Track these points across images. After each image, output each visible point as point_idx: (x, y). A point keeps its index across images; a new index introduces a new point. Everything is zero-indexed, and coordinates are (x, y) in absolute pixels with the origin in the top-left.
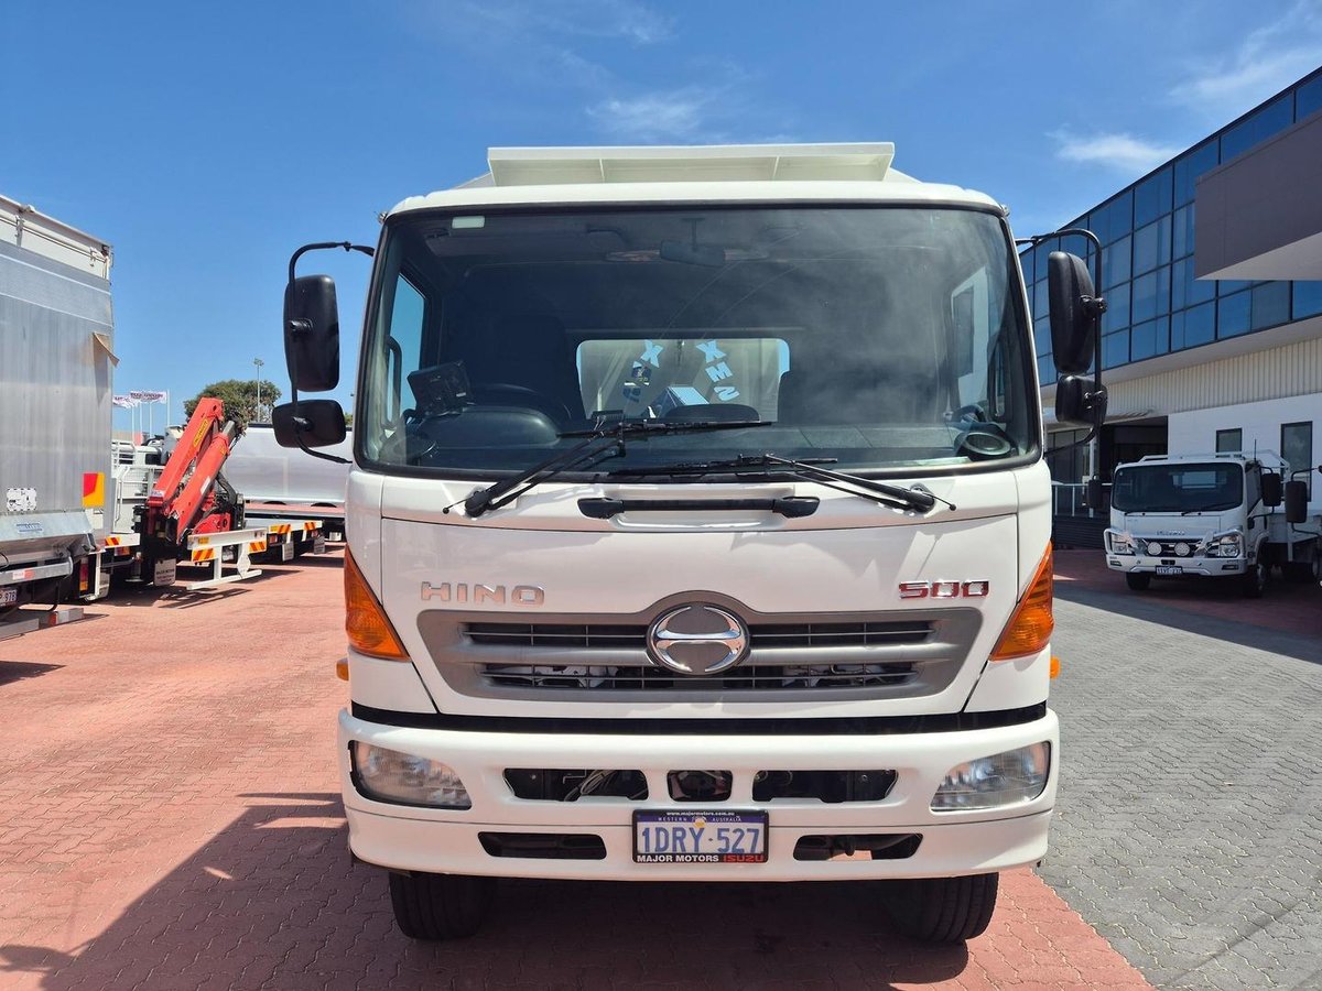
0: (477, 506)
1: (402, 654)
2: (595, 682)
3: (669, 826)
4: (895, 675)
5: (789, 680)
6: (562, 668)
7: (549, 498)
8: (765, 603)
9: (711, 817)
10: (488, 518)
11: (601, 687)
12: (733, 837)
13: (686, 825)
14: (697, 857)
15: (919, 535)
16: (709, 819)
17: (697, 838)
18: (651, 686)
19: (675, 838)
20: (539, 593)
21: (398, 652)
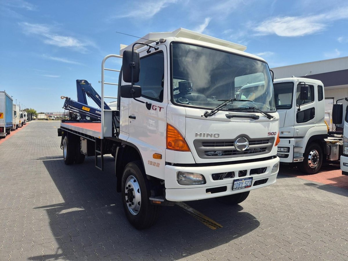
0: (206, 115)
1: (189, 150)
2: (221, 154)
3: (238, 182)
4: (263, 150)
5: (249, 152)
6: (215, 152)
7: (220, 114)
8: (252, 136)
9: (245, 179)
10: (208, 118)
11: (222, 155)
12: (247, 183)
13: (241, 182)
14: (242, 188)
15: (271, 124)
16: (245, 180)
17: (242, 184)
18: (234, 154)
19: (239, 184)
20: (218, 135)
21: (188, 150)
